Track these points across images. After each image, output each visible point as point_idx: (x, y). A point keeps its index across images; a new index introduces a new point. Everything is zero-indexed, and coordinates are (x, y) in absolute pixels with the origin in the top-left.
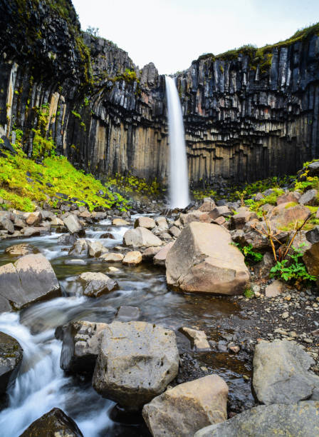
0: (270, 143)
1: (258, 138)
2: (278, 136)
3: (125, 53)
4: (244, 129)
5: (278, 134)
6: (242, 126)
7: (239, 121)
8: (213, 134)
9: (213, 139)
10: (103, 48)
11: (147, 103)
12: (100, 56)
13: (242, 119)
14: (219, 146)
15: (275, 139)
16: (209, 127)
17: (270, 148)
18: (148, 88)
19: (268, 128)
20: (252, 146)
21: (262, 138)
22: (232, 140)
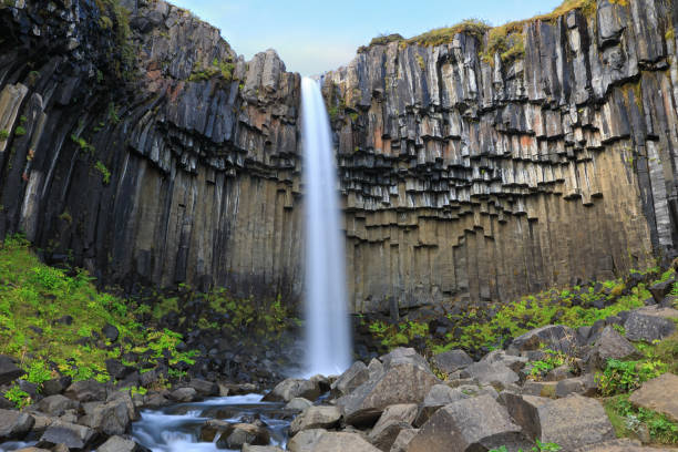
0: (543, 211)
1: (513, 199)
2: (559, 195)
3: (213, 29)
4: (480, 181)
5: (557, 189)
6: (477, 175)
7: (467, 163)
8: (412, 193)
9: (411, 205)
10: (165, 18)
11: (260, 127)
12: (156, 32)
13: (475, 159)
14: (427, 219)
15: (553, 199)
16: (401, 178)
17: (542, 219)
18: (261, 98)
19: (533, 177)
20: (501, 218)
21: (525, 198)
22: (454, 206)
